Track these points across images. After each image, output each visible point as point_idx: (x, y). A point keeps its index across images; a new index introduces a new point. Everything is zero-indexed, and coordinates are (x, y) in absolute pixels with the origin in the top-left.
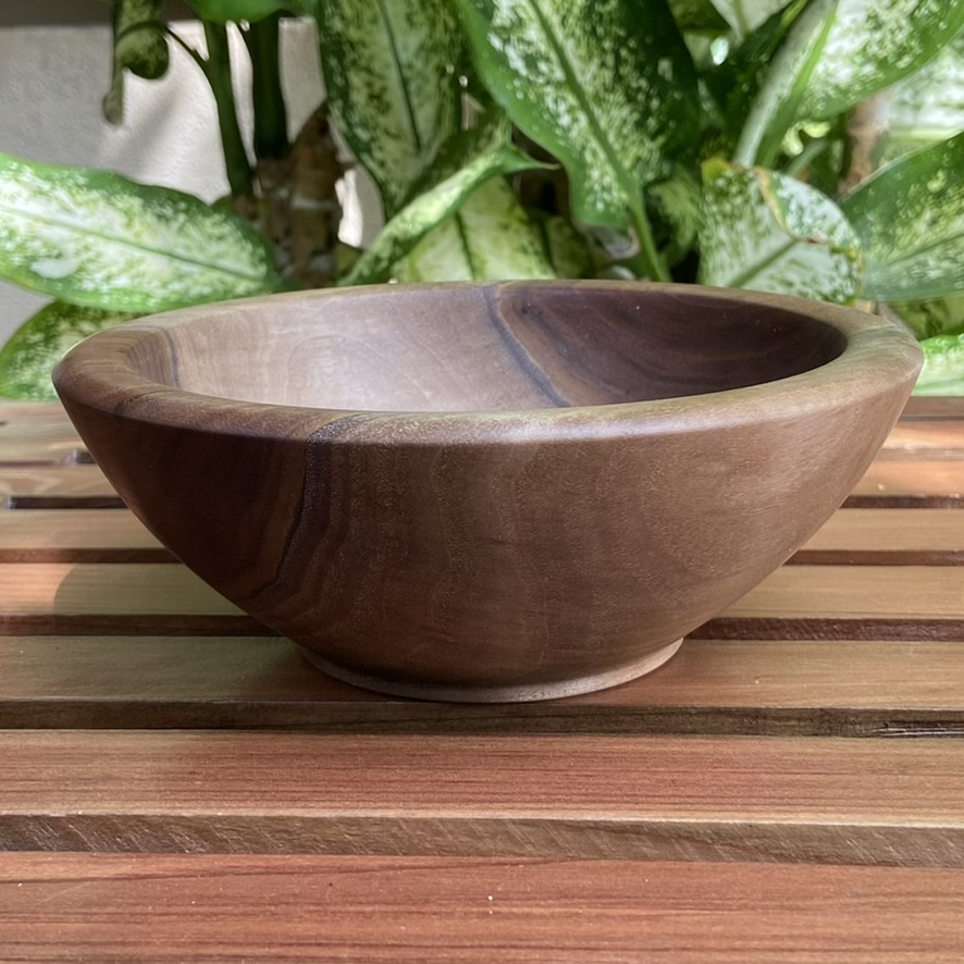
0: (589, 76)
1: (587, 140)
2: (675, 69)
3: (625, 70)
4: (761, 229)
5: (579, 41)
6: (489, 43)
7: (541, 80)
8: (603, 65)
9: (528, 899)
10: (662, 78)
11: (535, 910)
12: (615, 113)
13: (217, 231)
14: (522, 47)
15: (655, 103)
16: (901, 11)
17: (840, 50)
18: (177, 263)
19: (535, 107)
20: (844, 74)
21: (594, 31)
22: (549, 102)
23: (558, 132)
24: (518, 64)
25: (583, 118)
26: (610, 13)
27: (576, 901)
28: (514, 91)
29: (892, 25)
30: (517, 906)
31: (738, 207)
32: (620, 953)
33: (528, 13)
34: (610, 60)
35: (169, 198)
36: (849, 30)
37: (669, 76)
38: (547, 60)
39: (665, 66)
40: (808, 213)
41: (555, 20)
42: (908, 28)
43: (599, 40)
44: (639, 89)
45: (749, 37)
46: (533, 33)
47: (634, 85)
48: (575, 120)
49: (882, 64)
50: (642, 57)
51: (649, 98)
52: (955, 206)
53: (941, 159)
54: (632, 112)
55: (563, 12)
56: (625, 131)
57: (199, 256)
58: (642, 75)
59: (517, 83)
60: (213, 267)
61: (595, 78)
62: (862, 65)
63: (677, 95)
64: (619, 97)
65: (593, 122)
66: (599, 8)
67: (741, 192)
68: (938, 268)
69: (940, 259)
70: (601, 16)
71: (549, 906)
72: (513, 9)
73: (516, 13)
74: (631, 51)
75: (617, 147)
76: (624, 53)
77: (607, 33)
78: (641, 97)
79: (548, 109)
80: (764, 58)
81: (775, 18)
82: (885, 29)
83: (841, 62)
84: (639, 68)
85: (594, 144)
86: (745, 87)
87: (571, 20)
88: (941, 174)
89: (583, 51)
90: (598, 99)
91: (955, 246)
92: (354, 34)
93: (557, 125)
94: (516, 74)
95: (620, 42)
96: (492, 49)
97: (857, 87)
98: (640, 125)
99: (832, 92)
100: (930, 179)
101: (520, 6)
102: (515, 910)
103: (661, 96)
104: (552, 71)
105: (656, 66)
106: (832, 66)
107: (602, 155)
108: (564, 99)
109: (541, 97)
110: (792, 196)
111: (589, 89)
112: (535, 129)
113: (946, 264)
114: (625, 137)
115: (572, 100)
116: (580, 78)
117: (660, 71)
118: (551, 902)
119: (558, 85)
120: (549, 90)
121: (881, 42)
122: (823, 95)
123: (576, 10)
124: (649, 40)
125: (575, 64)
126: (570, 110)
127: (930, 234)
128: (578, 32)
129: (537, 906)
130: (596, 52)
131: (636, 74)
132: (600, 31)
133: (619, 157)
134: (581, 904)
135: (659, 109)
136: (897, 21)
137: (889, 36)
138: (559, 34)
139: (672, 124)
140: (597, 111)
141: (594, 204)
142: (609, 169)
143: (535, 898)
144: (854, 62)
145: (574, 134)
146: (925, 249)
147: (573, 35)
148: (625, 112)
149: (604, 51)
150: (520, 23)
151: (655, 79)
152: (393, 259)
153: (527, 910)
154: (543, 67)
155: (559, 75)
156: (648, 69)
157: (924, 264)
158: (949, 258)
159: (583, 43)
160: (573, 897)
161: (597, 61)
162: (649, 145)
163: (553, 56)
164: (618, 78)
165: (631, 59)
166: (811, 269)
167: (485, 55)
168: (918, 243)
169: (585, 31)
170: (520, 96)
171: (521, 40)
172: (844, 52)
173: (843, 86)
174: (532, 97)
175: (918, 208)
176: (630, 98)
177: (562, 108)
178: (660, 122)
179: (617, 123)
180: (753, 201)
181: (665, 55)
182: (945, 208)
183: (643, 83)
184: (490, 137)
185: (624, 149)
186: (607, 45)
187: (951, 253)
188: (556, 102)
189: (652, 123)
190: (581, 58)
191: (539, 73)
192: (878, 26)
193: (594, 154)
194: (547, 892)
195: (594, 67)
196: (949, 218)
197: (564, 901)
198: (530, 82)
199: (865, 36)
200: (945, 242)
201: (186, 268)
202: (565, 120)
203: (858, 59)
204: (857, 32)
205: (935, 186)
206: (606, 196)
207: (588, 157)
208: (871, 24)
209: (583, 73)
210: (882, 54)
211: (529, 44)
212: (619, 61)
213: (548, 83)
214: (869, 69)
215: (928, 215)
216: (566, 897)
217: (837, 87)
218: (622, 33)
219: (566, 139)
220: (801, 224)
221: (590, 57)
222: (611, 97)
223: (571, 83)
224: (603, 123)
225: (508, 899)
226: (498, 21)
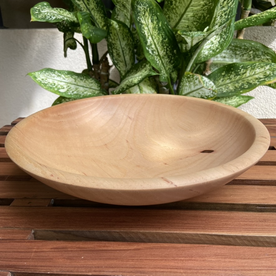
0: (162, 53)
1: (161, 66)
2: (177, 52)
3: (168, 52)
4: (196, 84)
5: (160, 47)
6: (146, 49)
7: (154, 55)
8: (164, 51)
9: (210, 256)
10: (174, 53)
11: (212, 259)
12: (166, 60)
13: (91, 82)
14: (151, 49)
15: (173, 58)
16: (217, 41)
17: (206, 48)
18: (84, 88)
19: (153, 60)
20: (206, 53)
21: (163, 45)
22: (155, 59)
23: (157, 65)
24: (151, 52)
25: (160, 61)
26: (166, 41)
27: (219, 257)
28: (150, 58)
29: (215, 43)
30: (208, 258)
31: (192, 80)
32: (231, 271)
33: (152, 43)
34: (165, 50)
35: (82, 76)
36: (208, 44)
37: (176, 53)
38: (155, 51)
39: (175, 51)
40: (208, 83)
41: (157, 43)
42: (218, 44)
43: (164, 46)
44: (170, 55)
45: (192, 47)
46: (153, 46)
47: (169, 55)
48: (159, 62)
49: (213, 51)
50: (171, 49)
51: (172, 57)
52: (227, 78)
53: (224, 69)
54: (169, 60)
55: (158, 42)
56: (167, 63)
57: (88, 86)
58: (171, 53)
59: (150, 56)
60: (91, 88)
61: (163, 54)
62: (210, 51)
63: (177, 57)
64: (166, 57)
65: (162, 62)
66: (164, 41)
67: (192, 77)
68: (225, 90)
69: (225, 88)
70: (164, 42)
71: (214, 258)
72: (150, 42)
73: (151, 43)
74: (169, 48)
75: (166, 66)
76: (168, 49)
77: (165, 45)
78: (170, 57)
79: (155, 61)
80: (194, 50)
81: (197, 44)
82: (214, 44)
83: (206, 50)
84: (170, 51)
85: (162, 66)
86: (190, 55)
87: (159, 43)
88: (224, 72)
89: (161, 49)
90: (163, 58)
91: (227, 85)
92: (113, 42)
93: (157, 63)
94: (150, 54)
95: (167, 47)
96: (147, 50)
97: (209, 55)
98: (170, 62)
99: (205, 56)
100: (222, 73)
101: (151, 41)
102: (209, 259)
103: (174, 57)
104: (156, 53)
105: (173, 51)
106: (204, 51)
107: (163, 68)
108: (158, 58)
109: (154, 58)
110: (205, 80)
111: (161, 56)
112: (154, 65)
113: (226, 89)
114: (167, 64)
115: (159, 58)
116: (160, 54)
117: (174, 52)
118: (214, 257)
119: (157, 56)
120: (155, 57)
121: (213, 46)
122: (203, 57)
123: (160, 41)
124: (172, 46)
125: (159, 51)
126: (159, 60)
127: (222, 83)
128: (160, 45)
129: (212, 258)
130: (163, 49)
131: (170, 53)
132: (164, 45)
133: (166, 68)
134: (220, 258)
135: (173, 59)
136: (216, 43)
137: (215, 45)
138: (157, 46)
139: (176, 62)
140: (163, 60)
141: (162, 77)
142: (164, 70)
143: (211, 256)
144: (208, 50)
145: (159, 65)
146: (221, 85)
147: (159, 46)
148: (167, 60)
149: (164, 49)
150: (151, 45)
151: (173, 53)
152: (127, 89)
153: (211, 259)
154: (154, 52)
155: (157, 54)
156: (172, 52)
157: (222, 89)
158: (227, 88)
159: (161, 47)
160: (218, 255)
161: (163, 50)
162: (171, 65)
163: (156, 50)
164: (167, 53)
165: (169, 50)
166: (205, 91)
167: (145, 51)
168: (220, 84)
169: (161, 45)
170: (151, 58)
171: (151, 48)
172: (207, 48)
173: (207, 55)
174: (153, 58)
175: (220, 78)
176: (168, 57)
177: (157, 60)
178: (173, 61)
179: (166, 62)
180: (195, 79)
181: (175, 49)
182: (225, 78)
183: (171, 54)
184: (145, 66)
185: (167, 66)
186: (165, 47)
187: (227, 87)
188: (156, 59)
189: (172, 61)
190: (160, 50)
191: (154, 54)
192: (213, 44)
193: (162, 68)
194: (213, 254)
195: (162, 52)
196: (226, 80)
197: (217, 257)
198: (152, 56)
199: (211, 45)
200: (225, 84)
201: (86, 89)
202: (158, 62)
203: (209, 50)
204: (209, 45)
205: (223, 74)
206: (164, 76)
207: (162, 69)
208: (211, 43)
209: (161, 53)
210: (213, 49)
211: (152, 48)
212: (167, 50)
213: (155, 55)
214: (211, 52)
215: (222, 79)
216: (216, 256)
217: (205, 55)
218: (168, 45)
219: (158, 66)
220: (206, 86)
221: (162, 50)
222: (165, 57)
223: (159, 55)
224: (163, 62)
225: (206, 256)
226: (148, 45)
